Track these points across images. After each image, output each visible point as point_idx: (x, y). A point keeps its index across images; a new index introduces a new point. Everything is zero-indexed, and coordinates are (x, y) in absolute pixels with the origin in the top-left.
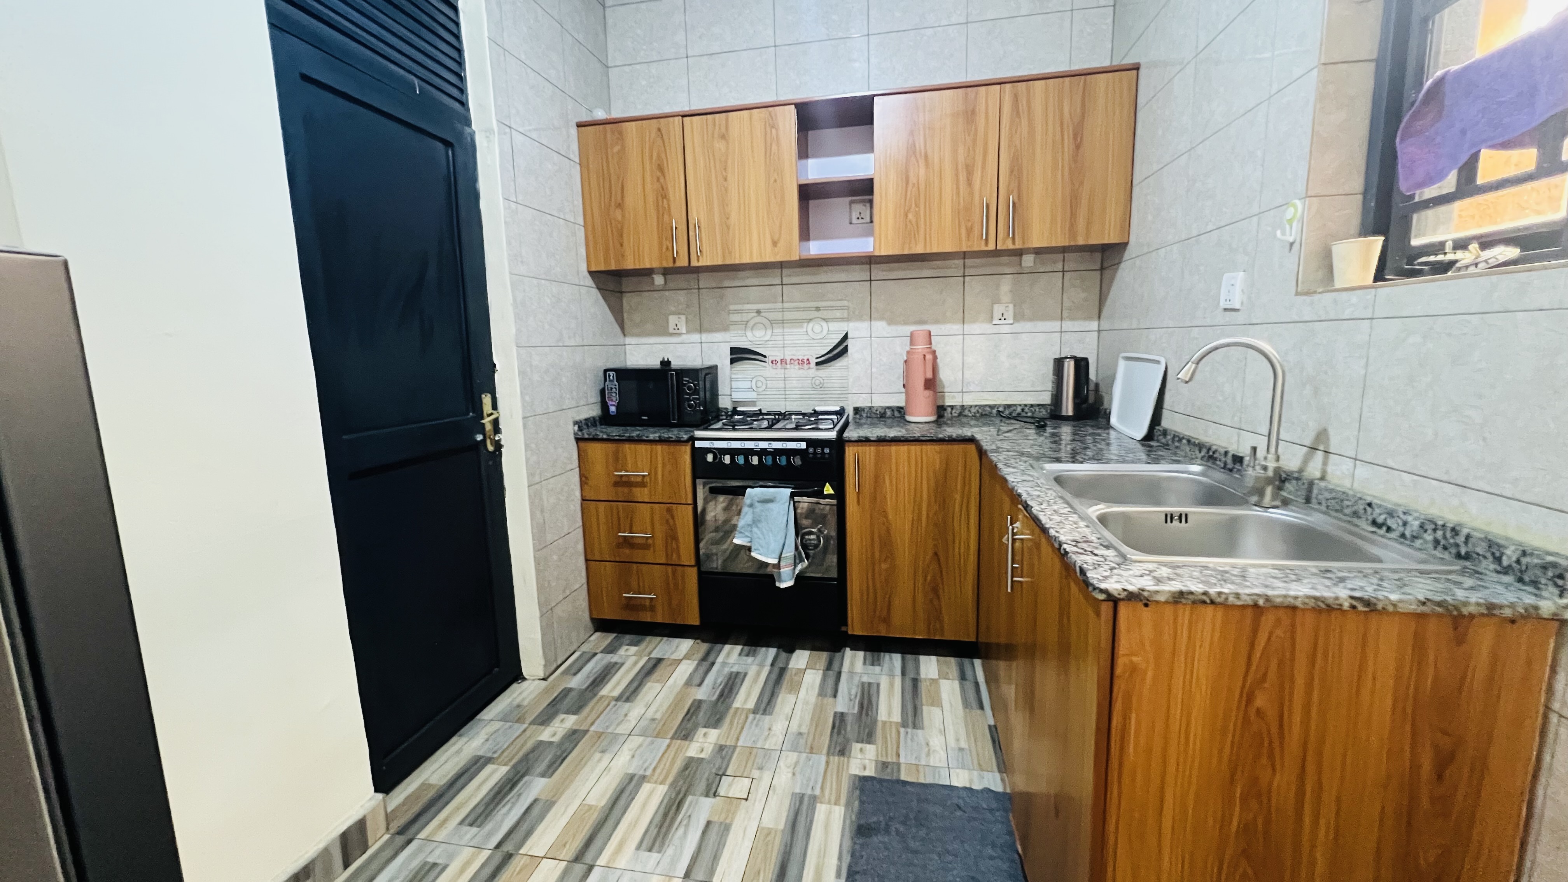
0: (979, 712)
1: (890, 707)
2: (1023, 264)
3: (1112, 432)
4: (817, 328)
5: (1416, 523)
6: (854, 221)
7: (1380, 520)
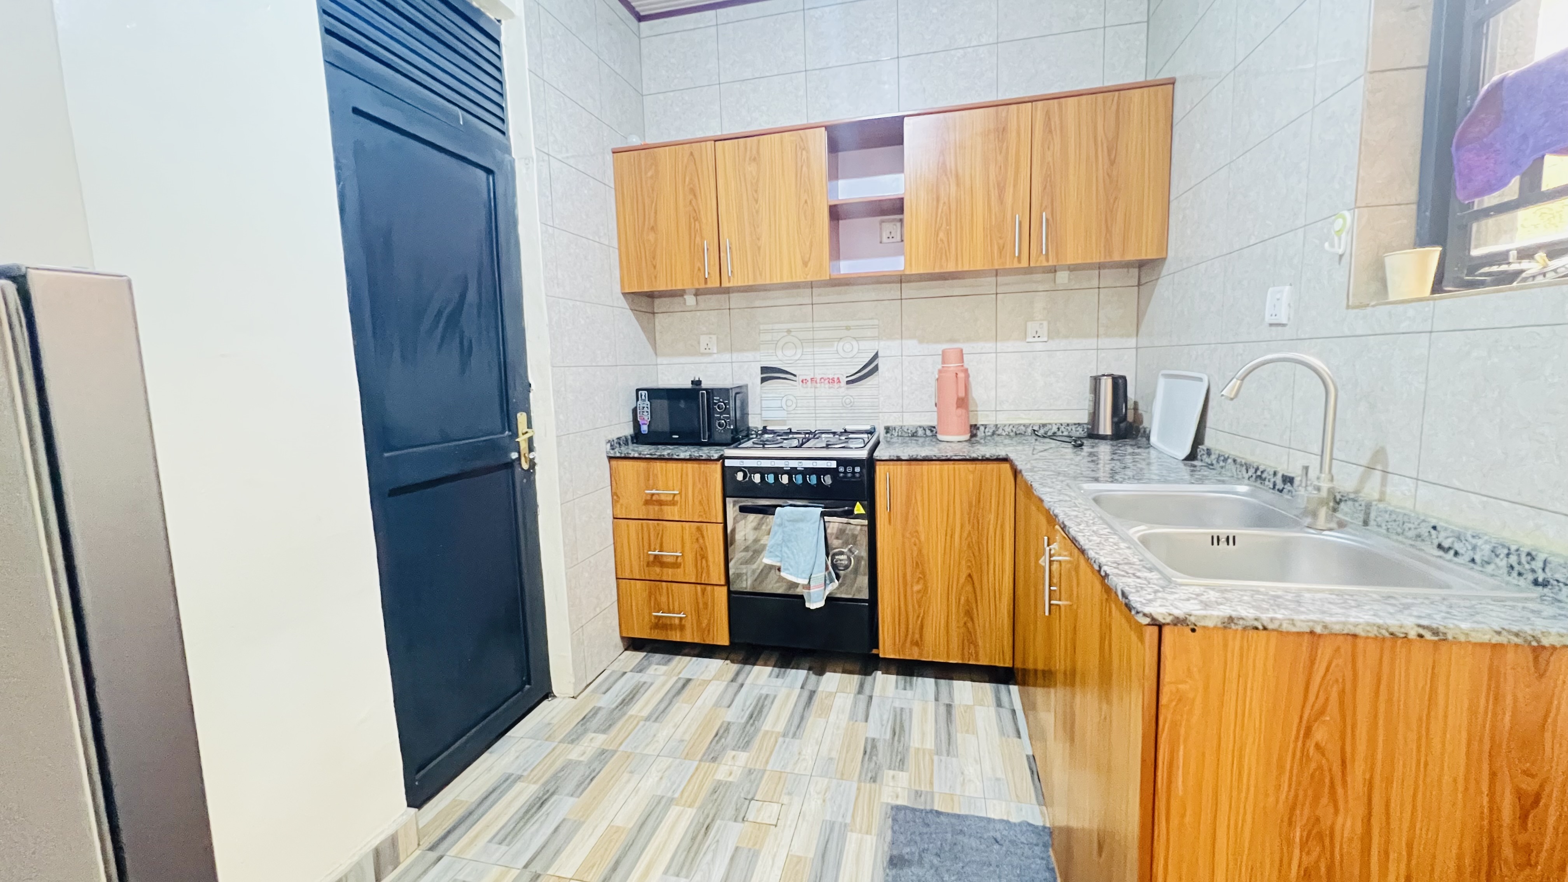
0: (1016, 740)
1: (923, 734)
2: (1058, 281)
3: (1152, 451)
4: (848, 347)
5: (1487, 548)
6: (885, 240)
7: (1446, 544)
